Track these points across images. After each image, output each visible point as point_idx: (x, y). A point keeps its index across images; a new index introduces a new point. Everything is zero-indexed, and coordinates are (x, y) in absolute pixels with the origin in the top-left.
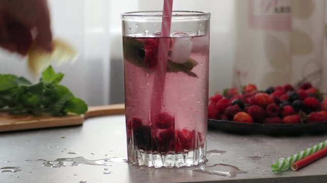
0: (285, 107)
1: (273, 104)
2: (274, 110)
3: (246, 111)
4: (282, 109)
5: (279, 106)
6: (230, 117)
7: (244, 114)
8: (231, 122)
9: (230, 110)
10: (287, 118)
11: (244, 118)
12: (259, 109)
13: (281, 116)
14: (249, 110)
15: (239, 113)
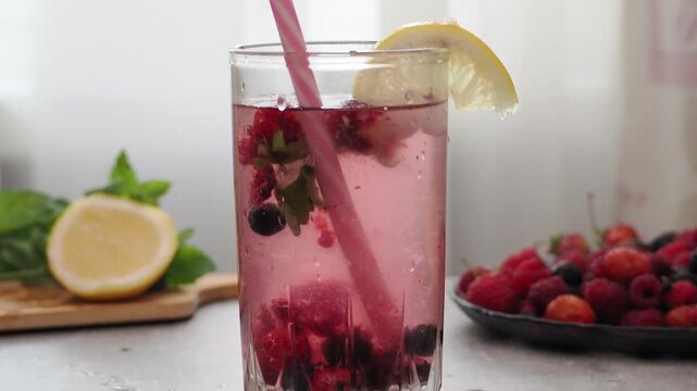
0: (676, 285)
1: (648, 277)
2: (647, 291)
3: (580, 295)
4: (668, 289)
5: (661, 281)
6: (540, 307)
7: (572, 299)
8: (541, 320)
9: (538, 289)
10: (678, 313)
11: (571, 311)
12: (611, 287)
13: (664, 308)
14: (587, 291)
15: (560, 298)
